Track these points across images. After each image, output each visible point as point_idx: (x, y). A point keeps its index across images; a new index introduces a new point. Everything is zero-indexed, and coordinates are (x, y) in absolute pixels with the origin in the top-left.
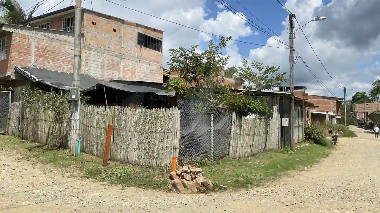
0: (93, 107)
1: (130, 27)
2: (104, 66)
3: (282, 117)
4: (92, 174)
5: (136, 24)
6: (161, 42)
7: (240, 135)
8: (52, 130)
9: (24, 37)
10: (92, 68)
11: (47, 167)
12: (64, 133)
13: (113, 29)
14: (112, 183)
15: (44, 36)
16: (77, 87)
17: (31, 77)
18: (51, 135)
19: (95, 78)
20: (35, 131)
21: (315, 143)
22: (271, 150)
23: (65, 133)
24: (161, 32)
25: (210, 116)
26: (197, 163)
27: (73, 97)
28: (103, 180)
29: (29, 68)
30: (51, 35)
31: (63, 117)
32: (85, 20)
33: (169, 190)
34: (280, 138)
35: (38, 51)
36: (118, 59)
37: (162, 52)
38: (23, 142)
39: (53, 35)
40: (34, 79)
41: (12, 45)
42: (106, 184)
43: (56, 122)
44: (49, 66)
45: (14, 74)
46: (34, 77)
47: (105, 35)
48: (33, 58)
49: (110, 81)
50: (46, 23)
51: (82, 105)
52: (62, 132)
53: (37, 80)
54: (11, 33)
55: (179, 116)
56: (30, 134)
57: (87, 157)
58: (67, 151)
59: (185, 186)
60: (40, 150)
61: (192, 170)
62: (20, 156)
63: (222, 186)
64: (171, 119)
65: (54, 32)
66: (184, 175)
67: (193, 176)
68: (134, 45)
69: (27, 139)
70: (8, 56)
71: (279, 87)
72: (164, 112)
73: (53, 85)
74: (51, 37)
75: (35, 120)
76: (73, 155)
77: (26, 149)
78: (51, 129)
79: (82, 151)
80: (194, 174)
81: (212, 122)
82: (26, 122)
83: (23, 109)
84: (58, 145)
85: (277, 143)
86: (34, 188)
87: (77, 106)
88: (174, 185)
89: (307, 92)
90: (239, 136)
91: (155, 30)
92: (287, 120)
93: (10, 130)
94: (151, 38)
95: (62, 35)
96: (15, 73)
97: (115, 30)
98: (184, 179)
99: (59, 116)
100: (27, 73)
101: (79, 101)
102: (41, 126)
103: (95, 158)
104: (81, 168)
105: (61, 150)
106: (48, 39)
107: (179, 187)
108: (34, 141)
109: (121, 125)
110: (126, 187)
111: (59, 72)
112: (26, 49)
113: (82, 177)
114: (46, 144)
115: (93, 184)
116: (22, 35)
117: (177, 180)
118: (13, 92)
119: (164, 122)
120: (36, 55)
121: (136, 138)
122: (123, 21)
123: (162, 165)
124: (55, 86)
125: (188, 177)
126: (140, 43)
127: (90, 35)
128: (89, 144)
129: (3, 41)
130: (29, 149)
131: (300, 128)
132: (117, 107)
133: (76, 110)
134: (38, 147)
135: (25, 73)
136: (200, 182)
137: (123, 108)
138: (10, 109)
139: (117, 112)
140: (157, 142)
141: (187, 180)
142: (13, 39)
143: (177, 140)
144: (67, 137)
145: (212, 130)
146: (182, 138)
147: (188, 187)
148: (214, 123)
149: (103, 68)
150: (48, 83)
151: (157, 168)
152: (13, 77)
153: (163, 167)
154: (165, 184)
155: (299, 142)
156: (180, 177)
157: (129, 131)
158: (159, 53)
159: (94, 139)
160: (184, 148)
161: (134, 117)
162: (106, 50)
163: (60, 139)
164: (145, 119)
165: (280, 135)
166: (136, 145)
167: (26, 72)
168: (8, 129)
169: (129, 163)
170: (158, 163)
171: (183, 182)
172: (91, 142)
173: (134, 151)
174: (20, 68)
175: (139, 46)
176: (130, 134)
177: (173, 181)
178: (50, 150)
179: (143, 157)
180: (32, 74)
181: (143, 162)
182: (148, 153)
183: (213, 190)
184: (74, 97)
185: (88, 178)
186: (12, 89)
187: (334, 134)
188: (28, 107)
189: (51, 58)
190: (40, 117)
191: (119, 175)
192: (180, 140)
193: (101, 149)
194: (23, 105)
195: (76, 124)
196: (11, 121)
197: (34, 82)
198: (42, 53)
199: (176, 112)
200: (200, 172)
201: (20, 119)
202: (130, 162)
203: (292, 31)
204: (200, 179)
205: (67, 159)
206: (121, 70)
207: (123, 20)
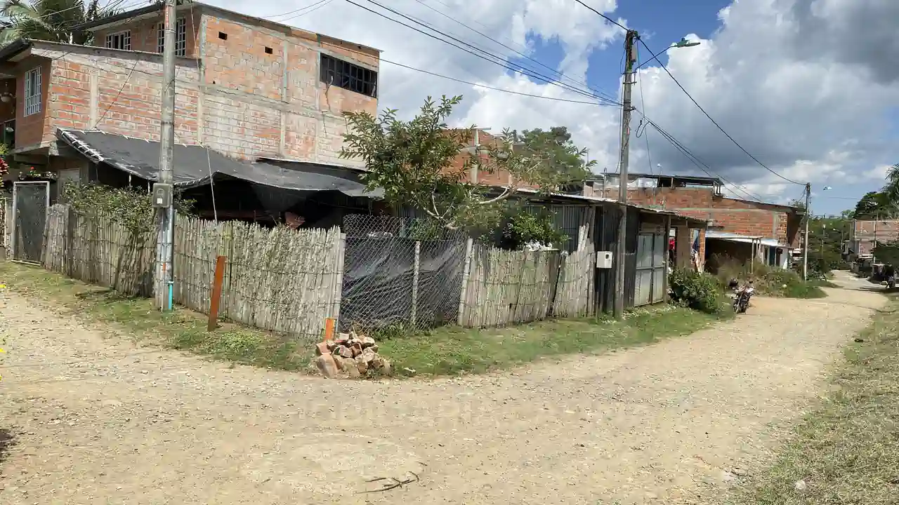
0: (197, 221)
1: (303, 42)
2: (243, 128)
3: (598, 249)
4: (186, 343)
5: (318, 35)
6: (374, 75)
7: (485, 284)
8: (125, 262)
9: (75, 67)
10: (217, 133)
11: (111, 328)
12: (145, 269)
13: (266, 48)
14: (216, 358)
15: (118, 64)
16: (167, 183)
17: (89, 153)
18: (123, 271)
19: (225, 154)
20: (93, 262)
21: (690, 306)
22: (564, 316)
23: (148, 268)
24: (376, 53)
25: (413, 246)
26: (378, 331)
27: (158, 203)
28: (203, 353)
29: (87, 133)
30: (130, 63)
31: (145, 238)
32: (203, 28)
33: (311, 373)
34: (591, 291)
35: (104, 97)
36: (276, 113)
37: (375, 96)
38: (72, 283)
39: (134, 62)
40: (96, 157)
41: (50, 85)
42: (207, 360)
43: (132, 247)
44: (127, 128)
45: (55, 145)
46: (96, 154)
47: (246, 60)
48: (94, 112)
49: (257, 161)
50: (122, 32)
51: (178, 217)
52: (143, 267)
53: (102, 159)
54: (48, 61)
55: (344, 244)
56: (84, 269)
57: (184, 313)
58: (150, 302)
59: (339, 367)
60: (102, 297)
61: (355, 340)
62: (63, 309)
63: (407, 369)
64: (328, 249)
65: (138, 56)
66: (339, 349)
67: (356, 351)
68: (313, 82)
69: (79, 278)
70: (43, 106)
71: (658, 178)
72: (319, 236)
73: (132, 172)
74: (130, 66)
75: (94, 241)
76: (159, 309)
77: (77, 295)
78: (124, 259)
79: (177, 302)
80: (357, 345)
81: (417, 257)
82: (77, 245)
83: (72, 218)
84: (135, 291)
85: (586, 303)
86: (80, 359)
87: (166, 218)
88: (321, 365)
89: (723, 190)
90: (481, 285)
91: (360, 48)
92: (607, 256)
93: (49, 259)
94: (351, 65)
95: (154, 63)
96: (57, 142)
97: (269, 51)
98: (339, 354)
99: (137, 236)
100: (82, 144)
101: (171, 209)
102: (104, 253)
103: (198, 316)
104: (168, 333)
105: (139, 301)
106: (123, 70)
107: (327, 367)
108: (93, 281)
109: (244, 257)
110: (239, 365)
111: (147, 141)
112: (79, 93)
113: (167, 346)
114: (114, 289)
115: (183, 359)
116: (72, 65)
117: (326, 356)
118: (53, 182)
119: (317, 254)
120: (101, 105)
121: (268, 283)
122: (286, 30)
123: (310, 332)
124: (136, 173)
125: (347, 351)
126: (325, 77)
127: (214, 60)
128: (190, 289)
129: (33, 75)
130: (82, 296)
131: (659, 275)
132: (237, 224)
133: (166, 225)
134: (99, 293)
135: (77, 144)
136: (365, 362)
137: (247, 226)
138: (47, 217)
139: (236, 234)
140: (304, 292)
141: (344, 357)
142: (53, 72)
143: (337, 287)
144: (151, 275)
145: (416, 273)
146: (347, 285)
147: (345, 368)
148: (422, 259)
149: (243, 133)
150: (122, 167)
151: (302, 335)
152: (54, 152)
153: (311, 335)
154: (307, 361)
155: (651, 304)
156: (332, 352)
157: (258, 269)
158: (368, 98)
159: (198, 282)
160: (351, 303)
161: (266, 244)
162: (250, 95)
163: (139, 279)
164: (286, 247)
165: (592, 285)
166: (269, 294)
167: (79, 141)
168: (44, 258)
169: (255, 326)
170: (303, 328)
171: (336, 360)
172: (192, 287)
173: (264, 304)
174: (67, 133)
175: (323, 85)
176: (259, 274)
177: (319, 358)
178: (119, 298)
179: (279, 317)
180: (91, 147)
181: (278, 327)
182: (287, 310)
183: (390, 376)
184: (160, 201)
185: (177, 348)
186: (52, 177)
187: (741, 290)
188: (80, 215)
189: (131, 112)
190: (104, 237)
191: (233, 345)
192: (343, 289)
193: (209, 300)
194: (71, 212)
195: (164, 253)
196: (50, 240)
197: (95, 164)
198: (114, 102)
199: (336, 237)
200: (370, 345)
201: (67, 238)
202: (257, 325)
203: (630, 68)
204: (367, 356)
205: (146, 317)
206: (283, 137)
207: (288, 28)
